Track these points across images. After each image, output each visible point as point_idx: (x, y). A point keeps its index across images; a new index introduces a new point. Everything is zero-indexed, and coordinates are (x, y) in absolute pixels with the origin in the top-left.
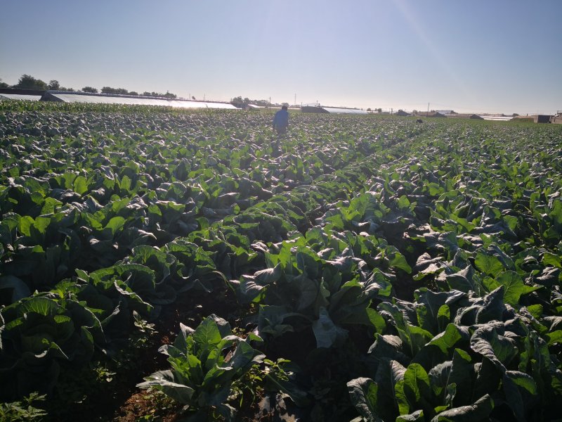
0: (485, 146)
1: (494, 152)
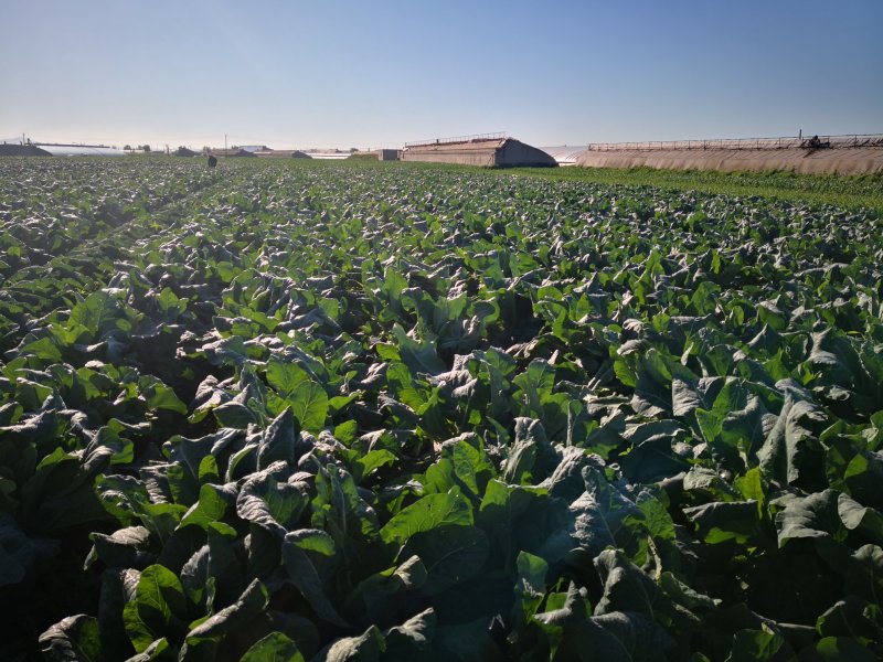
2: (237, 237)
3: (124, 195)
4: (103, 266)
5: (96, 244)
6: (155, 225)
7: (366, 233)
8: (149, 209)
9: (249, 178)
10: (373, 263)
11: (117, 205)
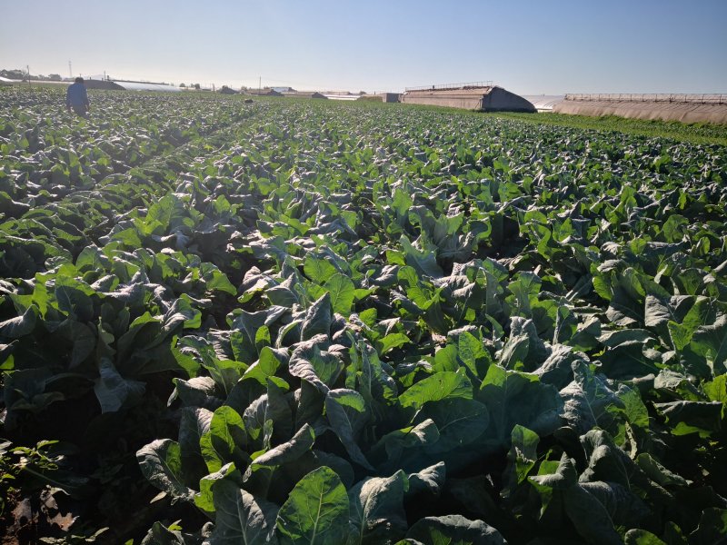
0: (327, 131)
1: (337, 137)
2: (272, 159)
3: (183, 122)
4: (169, 176)
5: (163, 159)
6: (207, 147)
7: (376, 161)
8: (201, 134)
9: (279, 112)
10: (382, 186)
11: (178, 129)
